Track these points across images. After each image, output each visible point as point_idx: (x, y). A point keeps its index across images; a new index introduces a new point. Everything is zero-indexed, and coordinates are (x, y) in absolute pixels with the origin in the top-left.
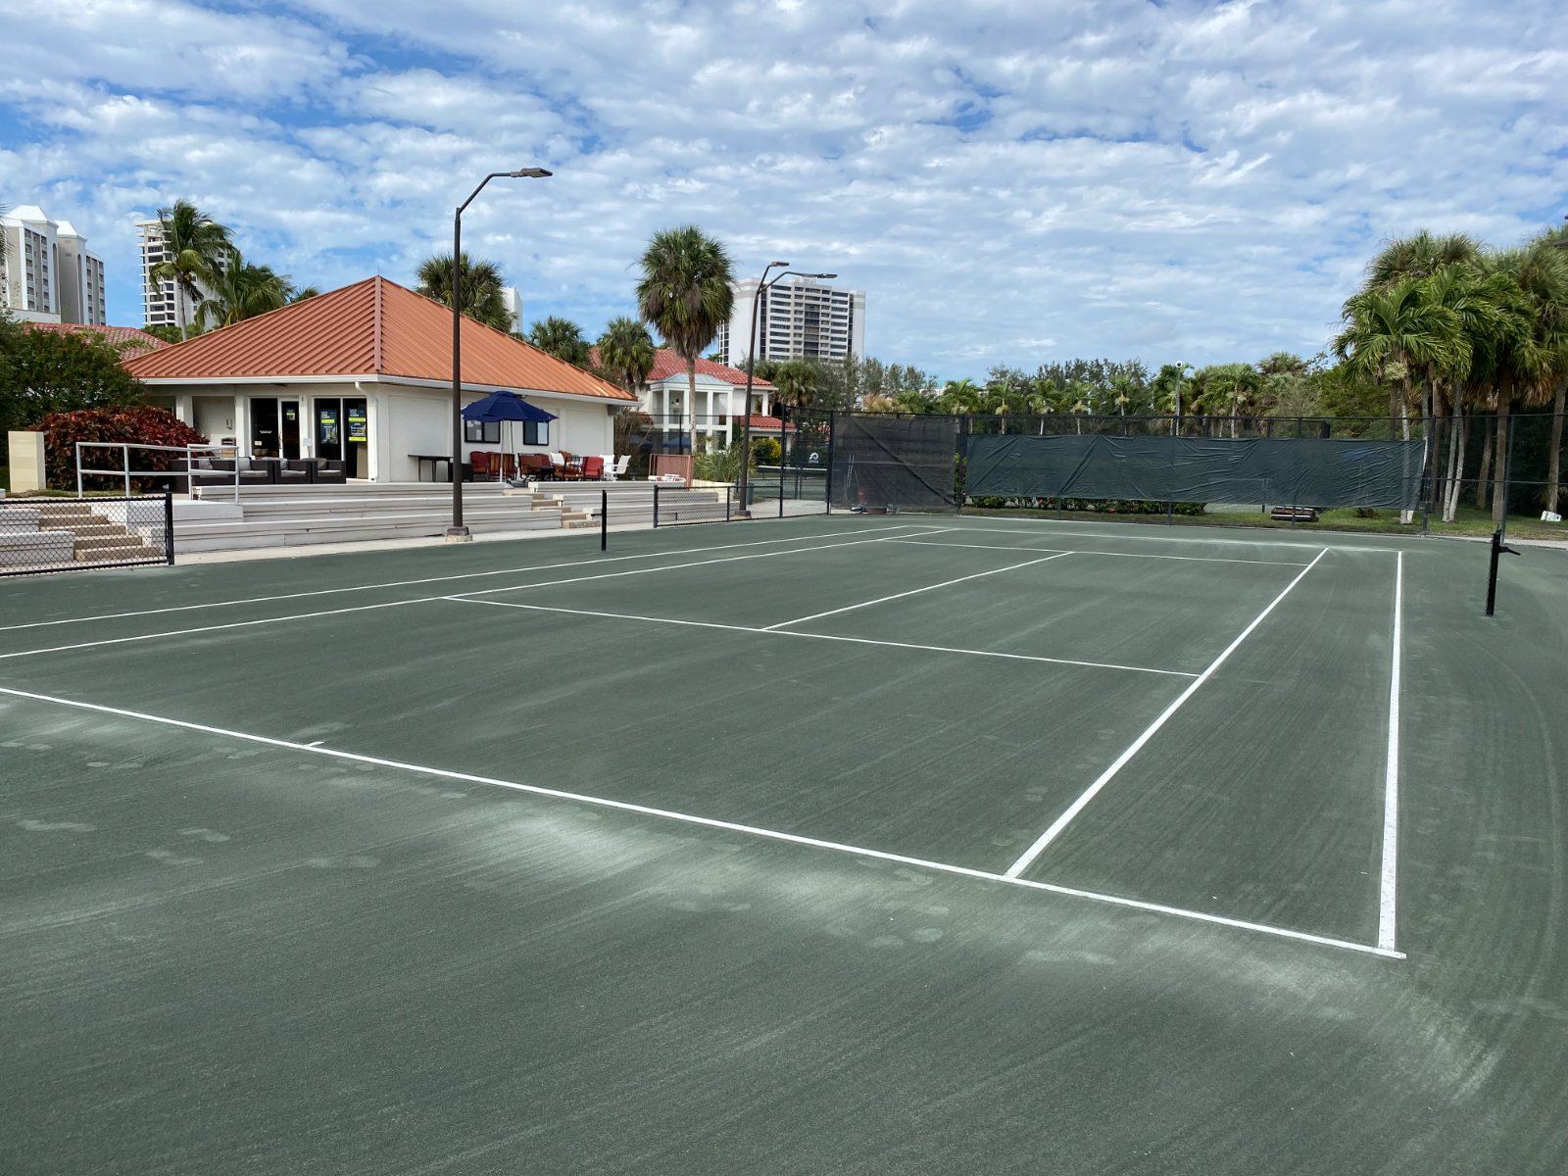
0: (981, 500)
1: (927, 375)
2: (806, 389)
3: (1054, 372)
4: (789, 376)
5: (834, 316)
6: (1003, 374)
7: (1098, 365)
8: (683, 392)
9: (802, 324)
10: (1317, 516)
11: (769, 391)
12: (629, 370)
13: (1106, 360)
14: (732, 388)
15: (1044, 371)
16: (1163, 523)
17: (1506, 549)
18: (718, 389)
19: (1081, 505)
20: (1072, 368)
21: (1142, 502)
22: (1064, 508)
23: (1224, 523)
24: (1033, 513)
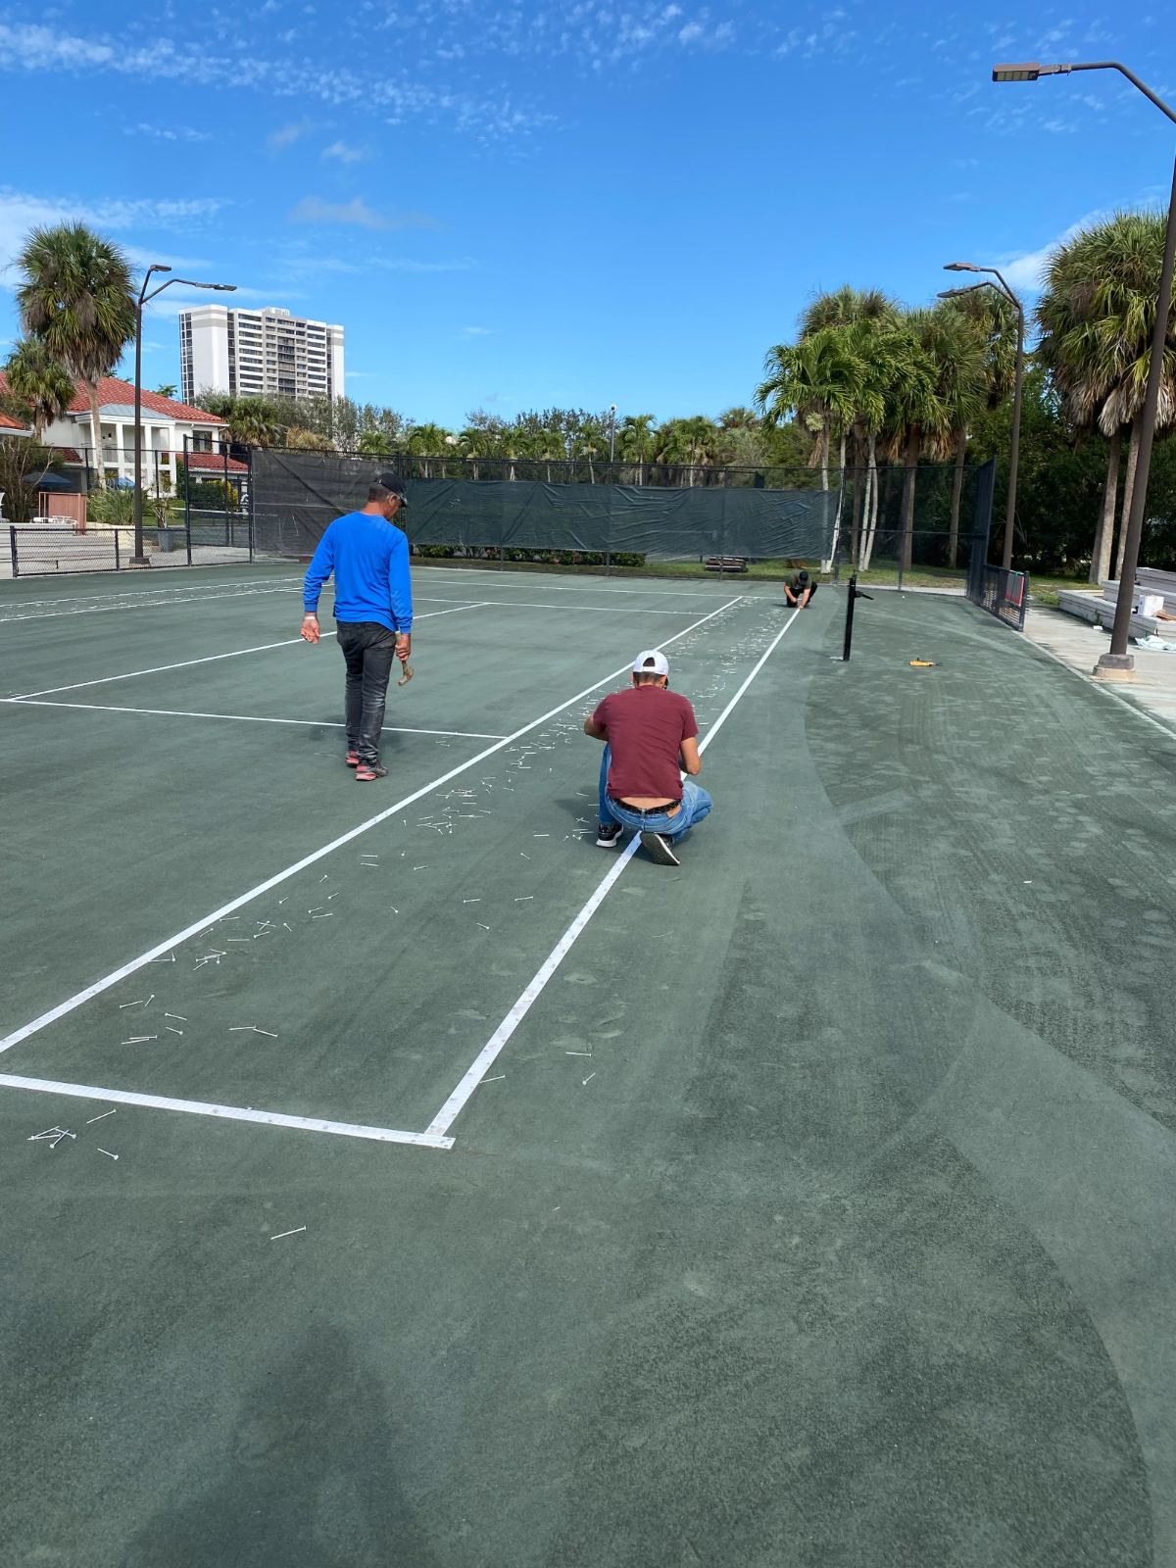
0: (429, 550)
1: (404, 417)
2: (267, 427)
3: (532, 421)
4: (247, 413)
5: (310, 352)
6: (483, 420)
7: (574, 416)
8: (115, 425)
9: (276, 358)
10: (747, 566)
11: (219, 428)
12: (44, 397)
13: (581, 410)
14: (174, 422)
15: (522, 419)
16: (603, 575)
17: (860, 594)
18: (158, 423)
19: (528, 556)
20: (550, 417)
21: (586, 553)
22: (513, 559)
23: (660, 574)
24: (481, 564)
